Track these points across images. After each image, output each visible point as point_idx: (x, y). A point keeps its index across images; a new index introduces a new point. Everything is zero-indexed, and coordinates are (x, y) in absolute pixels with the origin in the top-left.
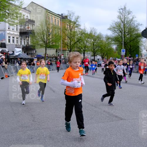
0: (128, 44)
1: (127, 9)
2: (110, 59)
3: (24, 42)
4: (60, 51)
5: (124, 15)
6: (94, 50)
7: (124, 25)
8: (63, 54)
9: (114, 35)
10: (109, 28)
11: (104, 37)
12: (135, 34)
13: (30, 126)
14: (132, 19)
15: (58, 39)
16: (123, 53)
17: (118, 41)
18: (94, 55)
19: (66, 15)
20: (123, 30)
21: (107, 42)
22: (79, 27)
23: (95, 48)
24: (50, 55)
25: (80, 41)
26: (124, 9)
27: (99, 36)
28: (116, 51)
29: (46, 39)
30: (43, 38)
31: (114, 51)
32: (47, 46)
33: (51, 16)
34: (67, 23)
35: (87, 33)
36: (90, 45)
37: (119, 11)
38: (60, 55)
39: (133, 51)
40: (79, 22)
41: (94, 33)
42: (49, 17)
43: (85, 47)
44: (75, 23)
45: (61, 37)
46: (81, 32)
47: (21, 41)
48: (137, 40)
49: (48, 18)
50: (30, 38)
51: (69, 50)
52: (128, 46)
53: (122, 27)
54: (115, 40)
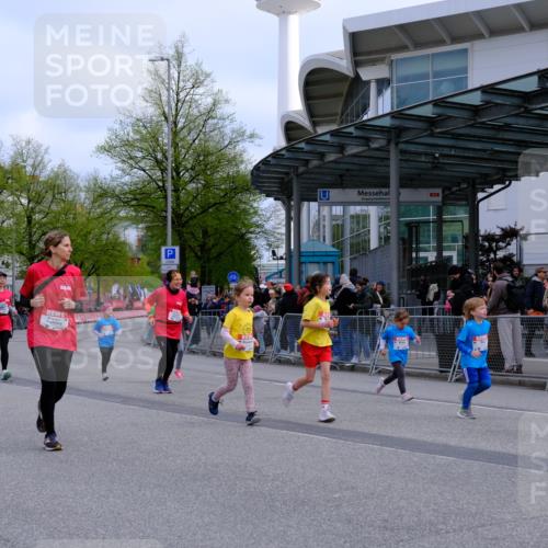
0: (191, 222)
1: (190, 61)
2: (111, 292)
5: (174, 87)
6: (32, 246)
7: (175, 133)
9: (127, 179)
10: (102, 143)
11: (82, 185)
12: (224, 180)
14: (211, 110)
16: (170, 266)
17: (146, 206)
20: (170, 159)
21: (96, 213)
23: (35, 238)
26: (174, 62)
27: (58, 182)
28: (141, 256)
31: (130, 255)
36: (11, 221)
37: (150, 66)
39: (220, 254)
41: (34, 167)
48: (237, 207)
52: (193, 234)
53: (166, 141)
54: (134, 203)
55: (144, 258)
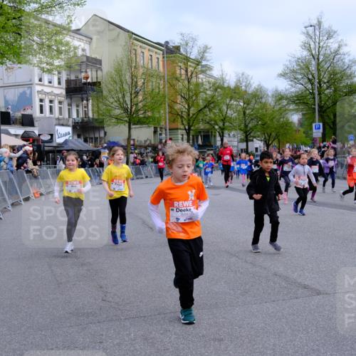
0: (328, 110)
1: (325, 25)
3: (78, 111)
4: (164, 132)
5: (317, 40)
6: (246, 126)
7: (318, 64)
8: (171, 139)
9: (293, 90)
10: (280, 72)
11: (270, 94)
12: (345, 87)
13: (95, 313)
14: (338, 50)
15: (159, 103)
16: (317, 133)
17: (304, 103)
18: (247, 140)
19: (177, 44)
20: (316, 78)
21: (277, 108)
22: (208, 72)
23: (247, 122)
24: (141, 142)
25: (212, 105)
26: (317, 27)
27: (258, 93)
28: (300, 129)
29: (129, 103)
30: (121, 100)
31: (295, 128)
32: (133, 119)
33: (140, 47)
34: (180, 64)
35: (229, 87)
36: (236, 114)
37: (304, 30)
38: (164, 141)
40: (208, 61)
41: (246, 86)
42: (135, 50)
43: (223, 120)
44: (198, 63)
45: (164, 96)
46: (214, 84)
47: (69, 109)
49: (134, 52)
50: (91, 101)
51: (185, 129)
52: (328, 116)
53: (313, 69)
54: (298, 101)
55: (302, 130)
